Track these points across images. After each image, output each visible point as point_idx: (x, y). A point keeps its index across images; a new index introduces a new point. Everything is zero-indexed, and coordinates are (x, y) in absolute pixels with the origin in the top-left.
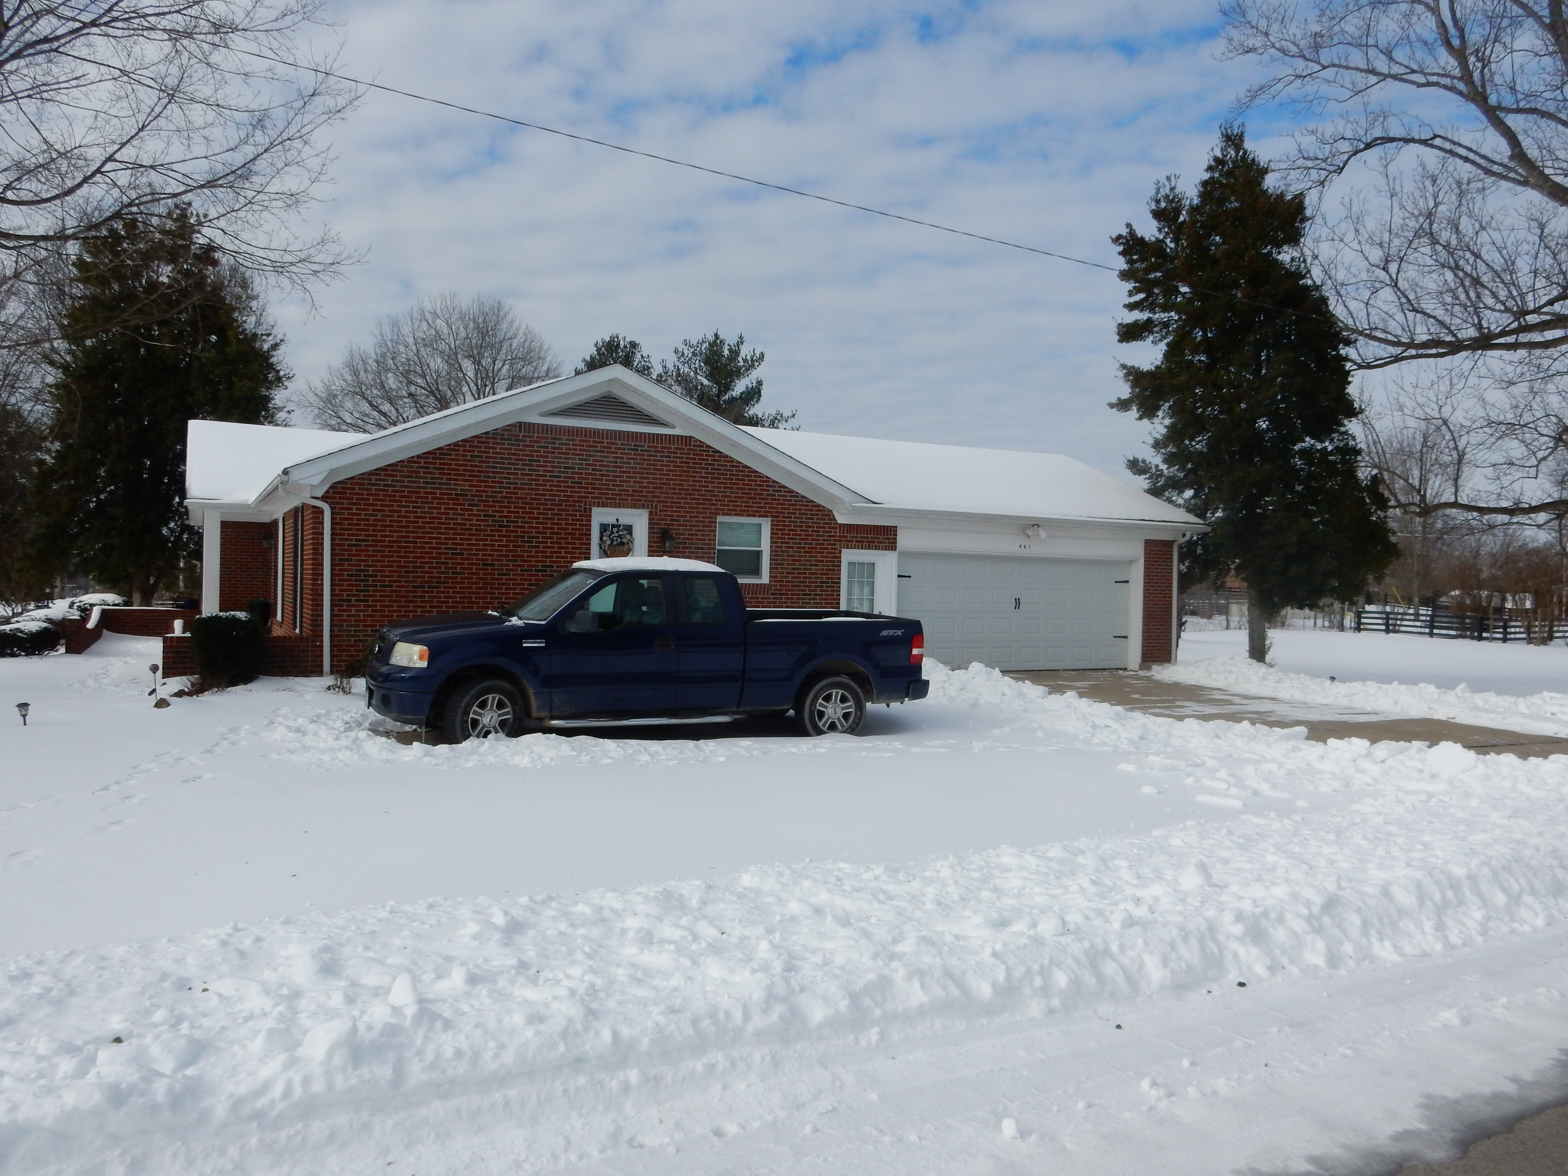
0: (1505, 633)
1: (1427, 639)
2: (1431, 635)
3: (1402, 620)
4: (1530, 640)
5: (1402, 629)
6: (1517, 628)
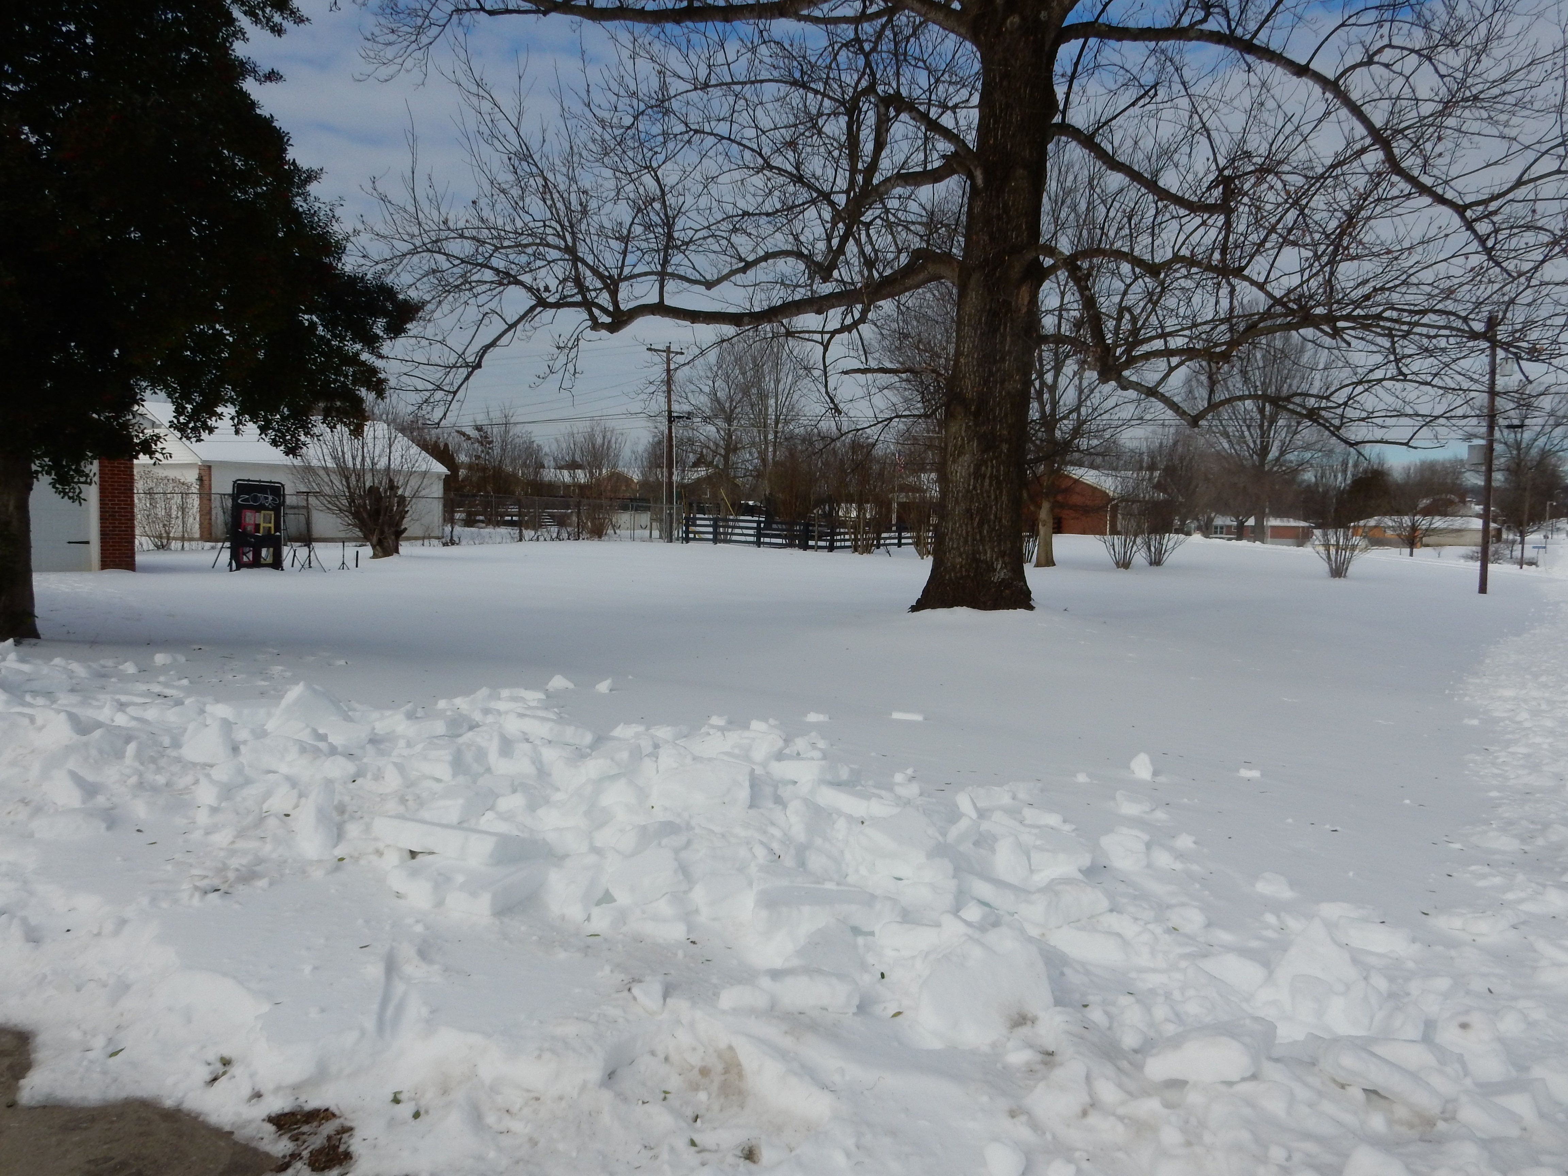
0: (832, 541)
1: (753, 549)
2: (758, 544)
3: (733, 527)
4: (856, 549)
5: (734, 538)
6: (845, 537)
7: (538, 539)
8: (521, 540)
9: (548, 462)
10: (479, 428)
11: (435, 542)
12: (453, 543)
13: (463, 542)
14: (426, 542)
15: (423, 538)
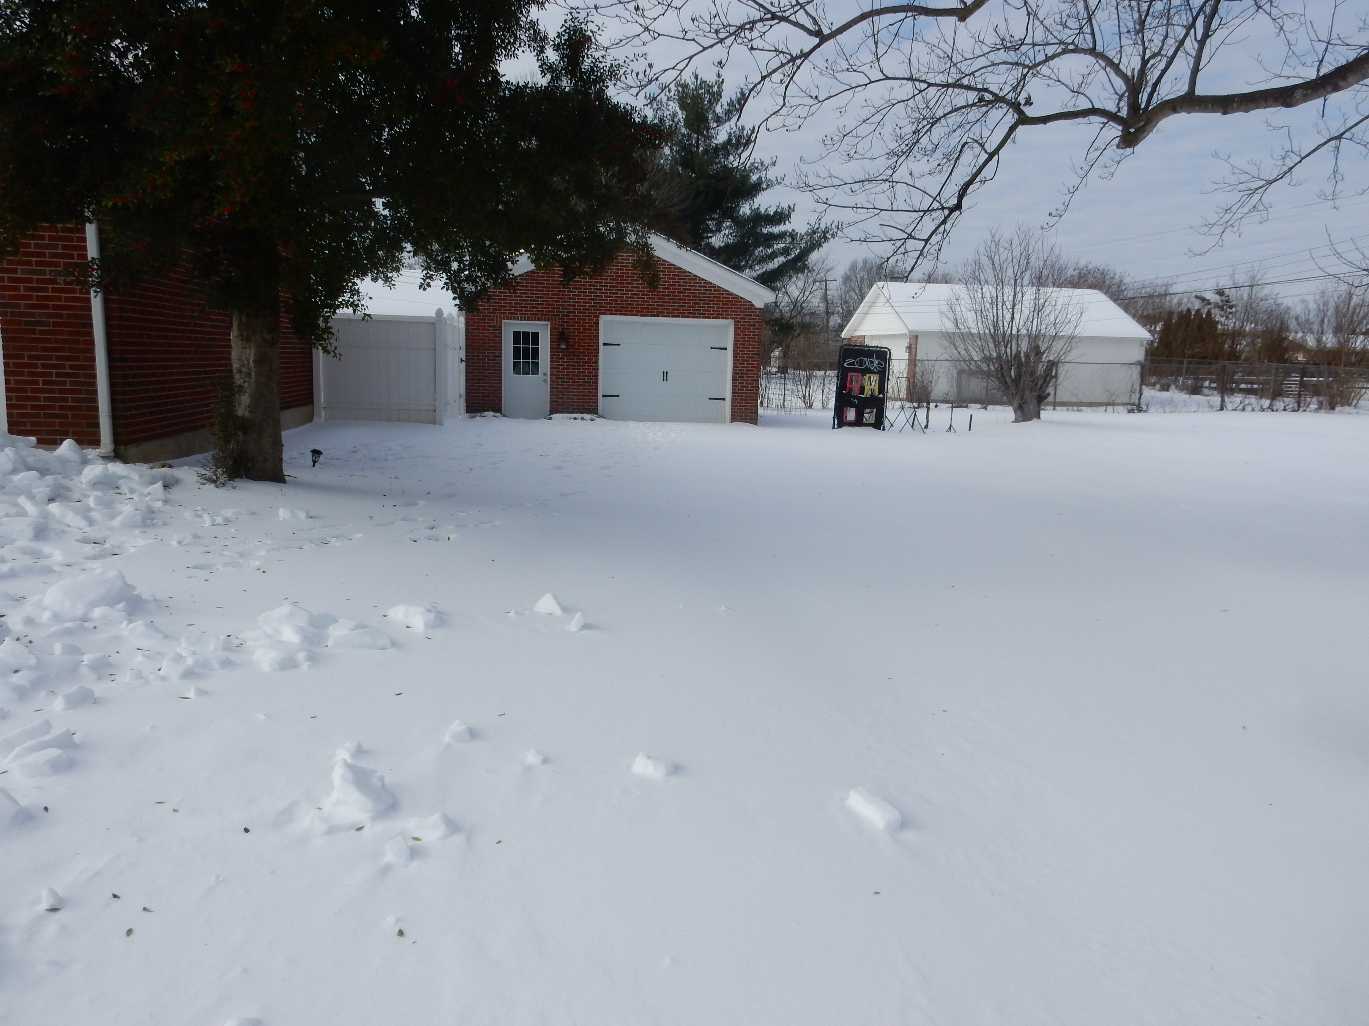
7: (1244, 409)
8: (1222, 409)
9: (1293, 324)
10: (1220, 292)
11: (1120, 408)
12: (1140, 410)
13: (1152, 409)
14: (1110, 408)
15: (1107, 404)
